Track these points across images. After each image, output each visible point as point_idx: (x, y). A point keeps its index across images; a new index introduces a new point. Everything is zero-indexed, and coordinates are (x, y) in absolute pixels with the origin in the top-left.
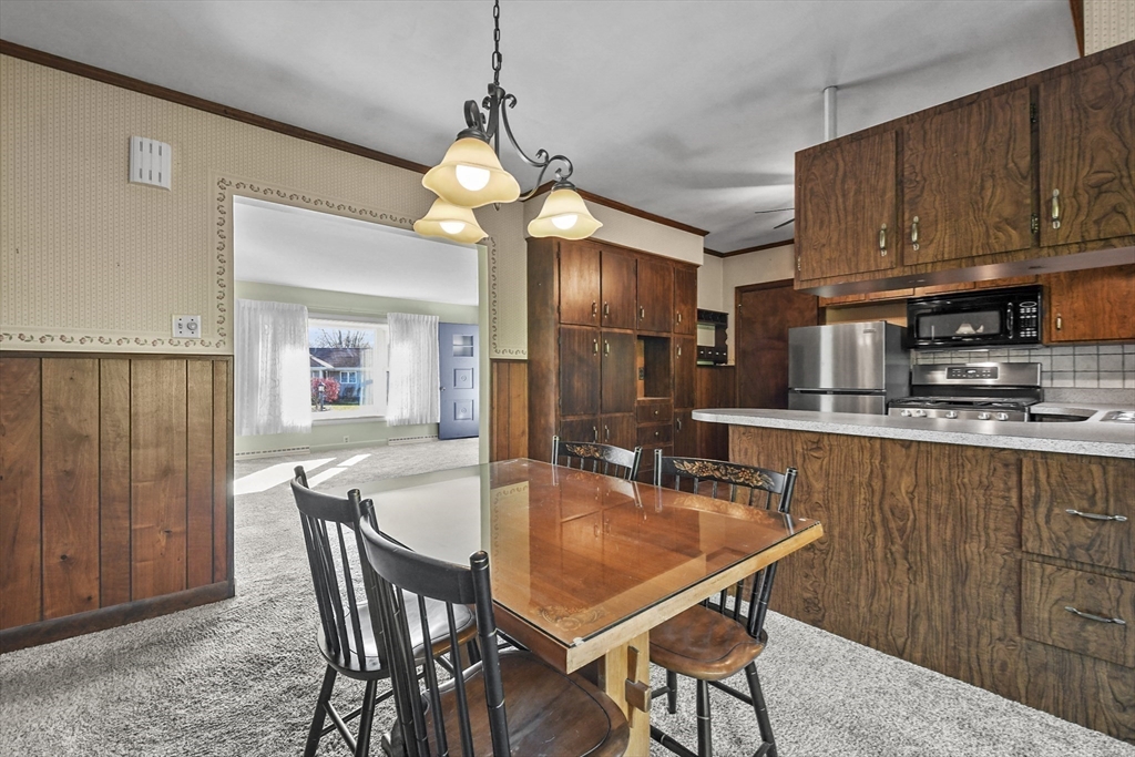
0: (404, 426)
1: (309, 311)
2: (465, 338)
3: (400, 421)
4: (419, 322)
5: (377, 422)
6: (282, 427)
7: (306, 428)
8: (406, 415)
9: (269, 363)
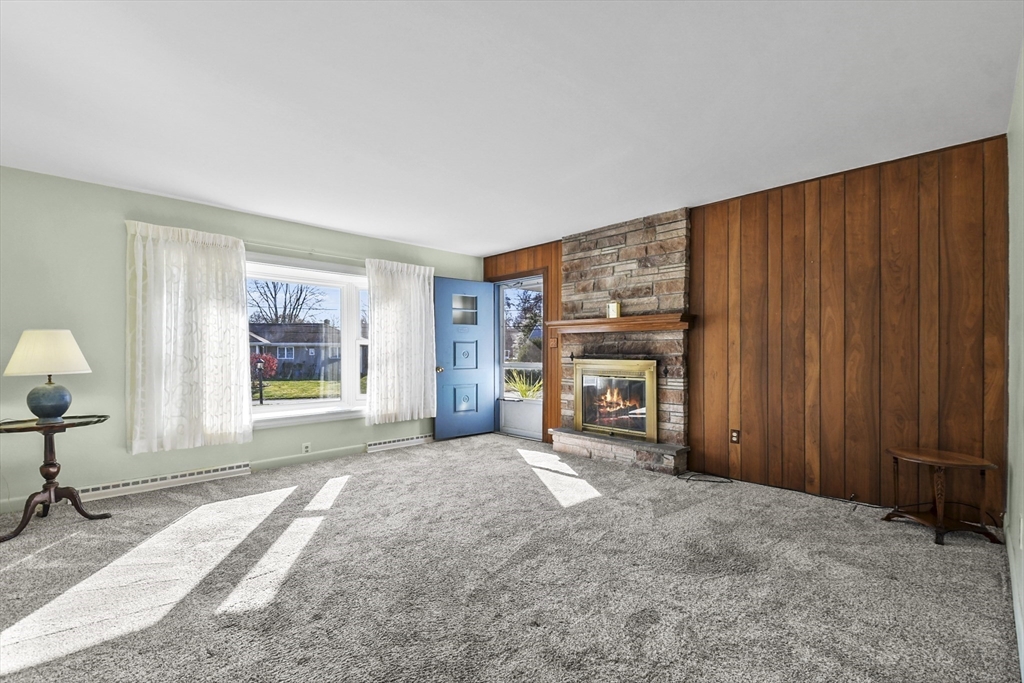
0: (390, 424)
1: (248, 249)
2: (464, 299)
3: (385, 416)
4: (408, 275)
5: (351, 420)
6: (204, 435)
7: (244, 435)
8: (392, 408)
9: (180, 331)
